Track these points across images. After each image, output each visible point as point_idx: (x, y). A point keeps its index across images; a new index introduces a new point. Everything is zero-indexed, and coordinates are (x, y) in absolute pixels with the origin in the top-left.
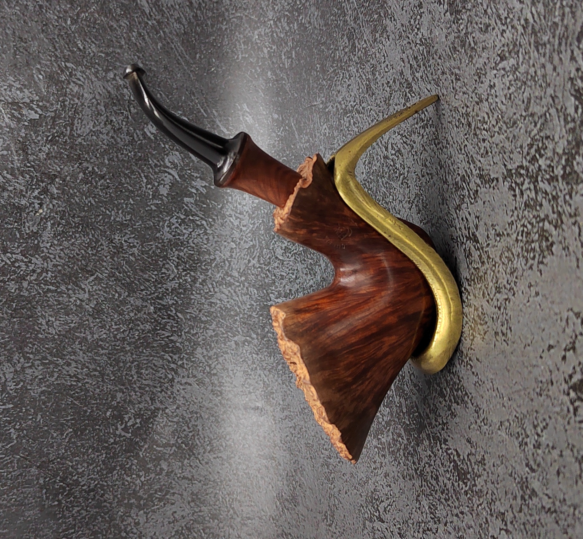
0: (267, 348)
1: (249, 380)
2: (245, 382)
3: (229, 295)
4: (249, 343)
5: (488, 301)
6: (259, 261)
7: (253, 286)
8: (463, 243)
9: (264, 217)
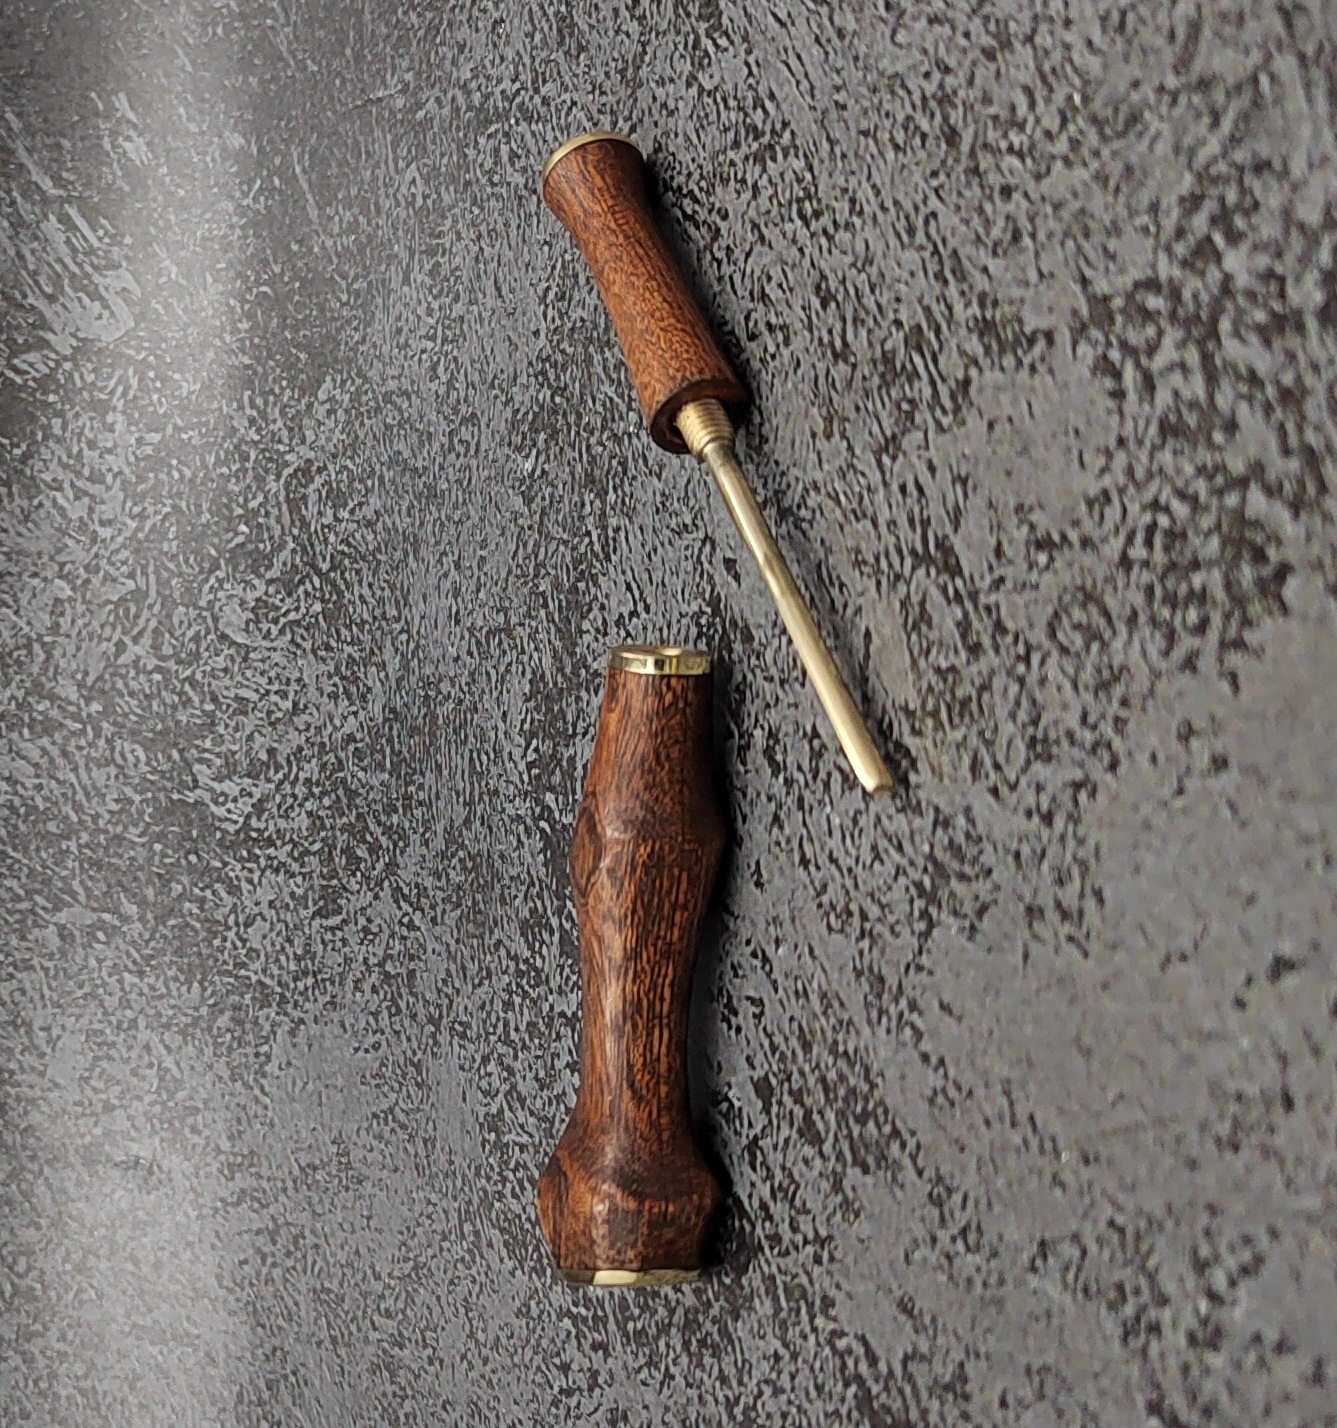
0: (176, 952)
1: (104, 1064)
2: (91, 1069)
3: (45, 762)
4: (112, 932)
5: (995, 791)
6: (156, 647)
7: (133, 733)
8: (898, 577)
9: (179, 494)
